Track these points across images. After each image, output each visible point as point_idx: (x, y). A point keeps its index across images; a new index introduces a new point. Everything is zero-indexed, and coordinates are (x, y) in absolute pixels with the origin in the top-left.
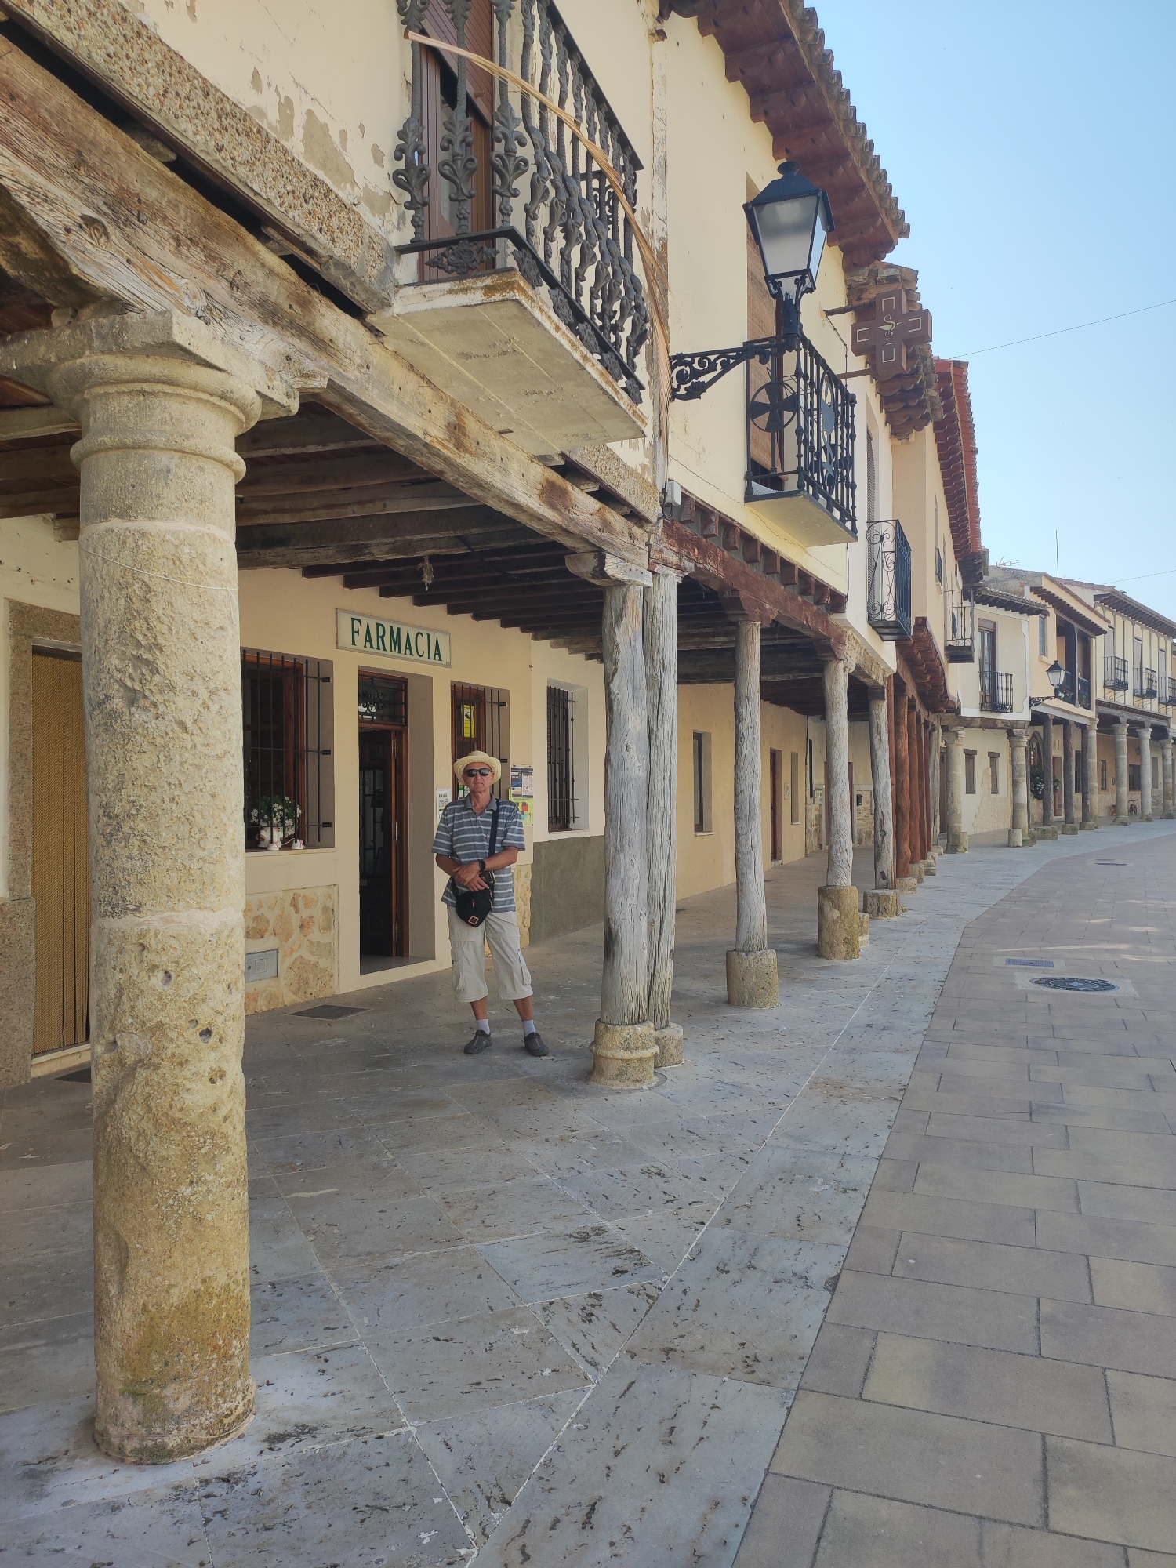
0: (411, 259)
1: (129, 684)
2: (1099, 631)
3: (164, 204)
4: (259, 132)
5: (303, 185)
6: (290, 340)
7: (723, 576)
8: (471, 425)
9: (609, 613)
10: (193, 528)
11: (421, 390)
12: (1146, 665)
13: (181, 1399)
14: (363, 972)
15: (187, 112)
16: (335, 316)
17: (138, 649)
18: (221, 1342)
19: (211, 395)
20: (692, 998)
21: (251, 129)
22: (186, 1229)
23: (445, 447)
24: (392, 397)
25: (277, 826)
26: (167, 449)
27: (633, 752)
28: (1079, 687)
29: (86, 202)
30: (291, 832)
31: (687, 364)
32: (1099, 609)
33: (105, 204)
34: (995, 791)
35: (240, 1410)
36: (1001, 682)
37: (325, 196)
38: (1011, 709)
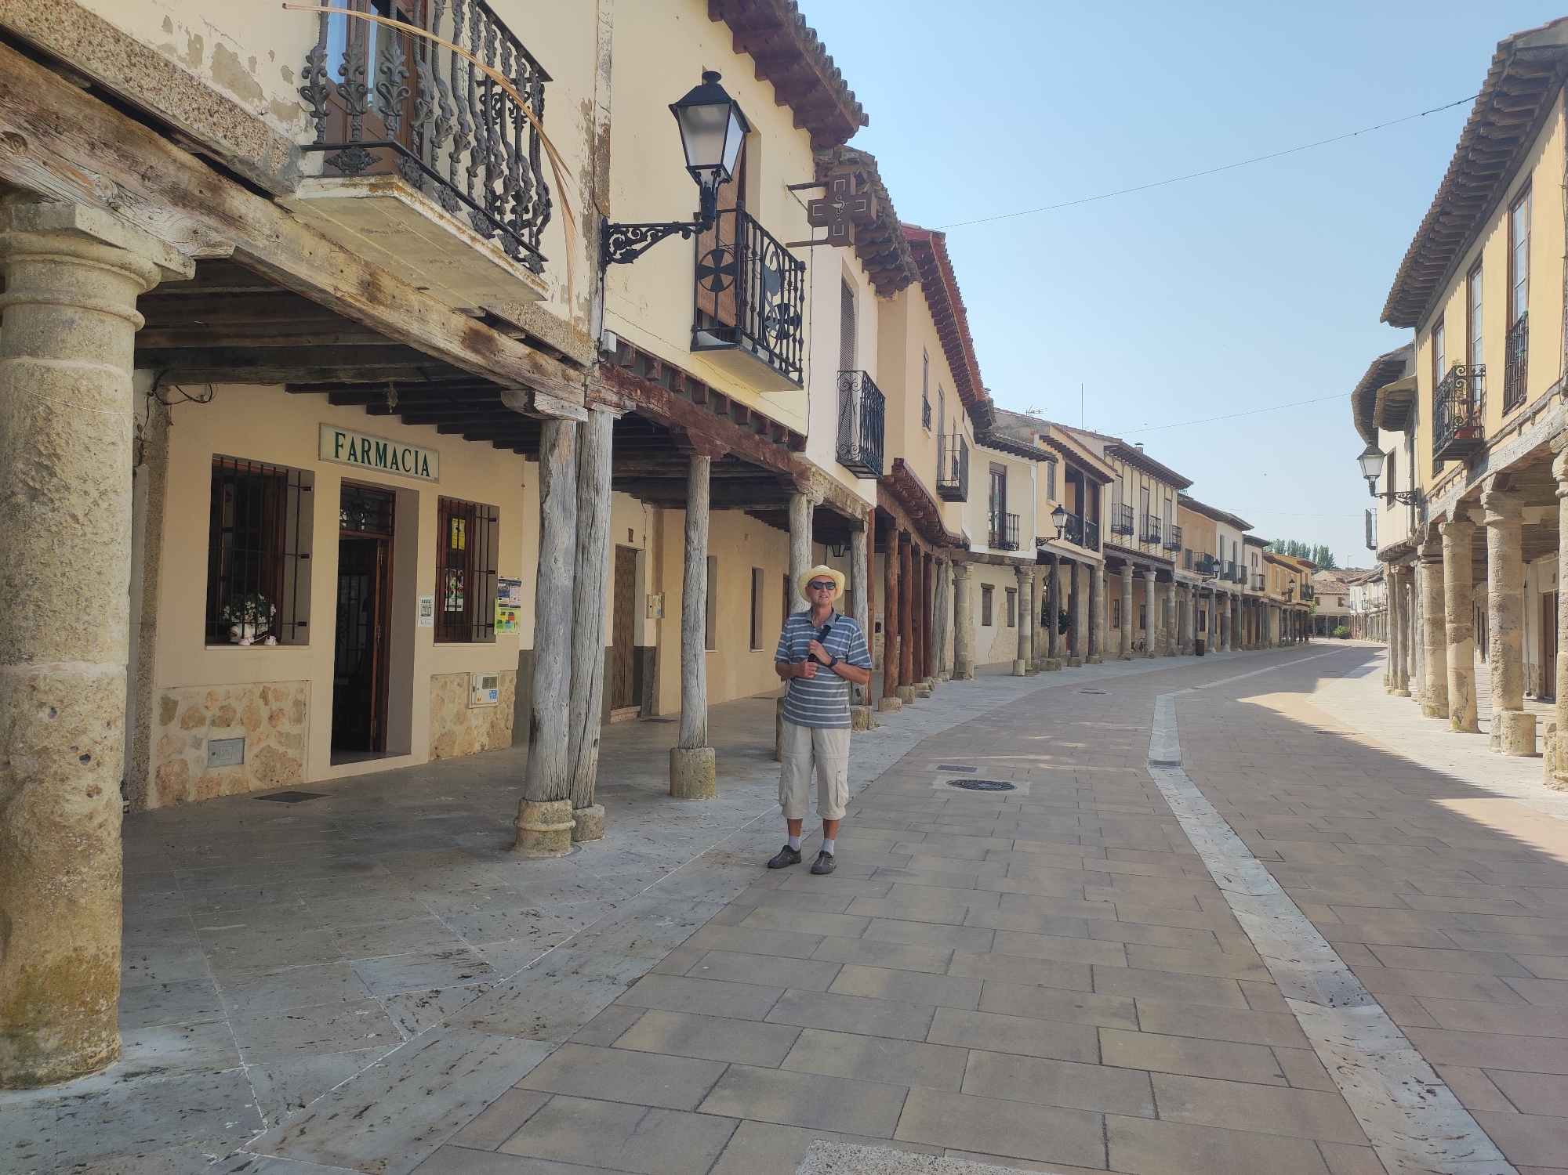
0: (318, 156)
1: (31, 483)
2: (1108, 480)
3: (80, 118)
4: (166, 65)
5: (209, 103)
6: (199, 218)
7: (668, 414)
8: (387, 283)
9: (544, 442)
10: (91, 366)
11: (333, 254)
12: (1152, 512)
13: (51, 1040)
14: (333, 763)
15: (99, 55)
16: (245, 198)
17: (40, 457)
18: (88, 999)
19: (113, 266)
20: (641, 790)
21: (158, 64)
22: (62, 907)
23: (359, 301)
24: (302, 260)
25: (250, 623)
26: (71, 305)
27: (560, 563)
28: (1086, 530)
29: (9, 121)
30: (264, 629)
31: (622, 233)
32: (1109, 460)
33: (27, 121)
34: (1011, 624)
35: (104, 1054)
36: (1009, 521)
37: (230, 110)
38: (1018, 548)
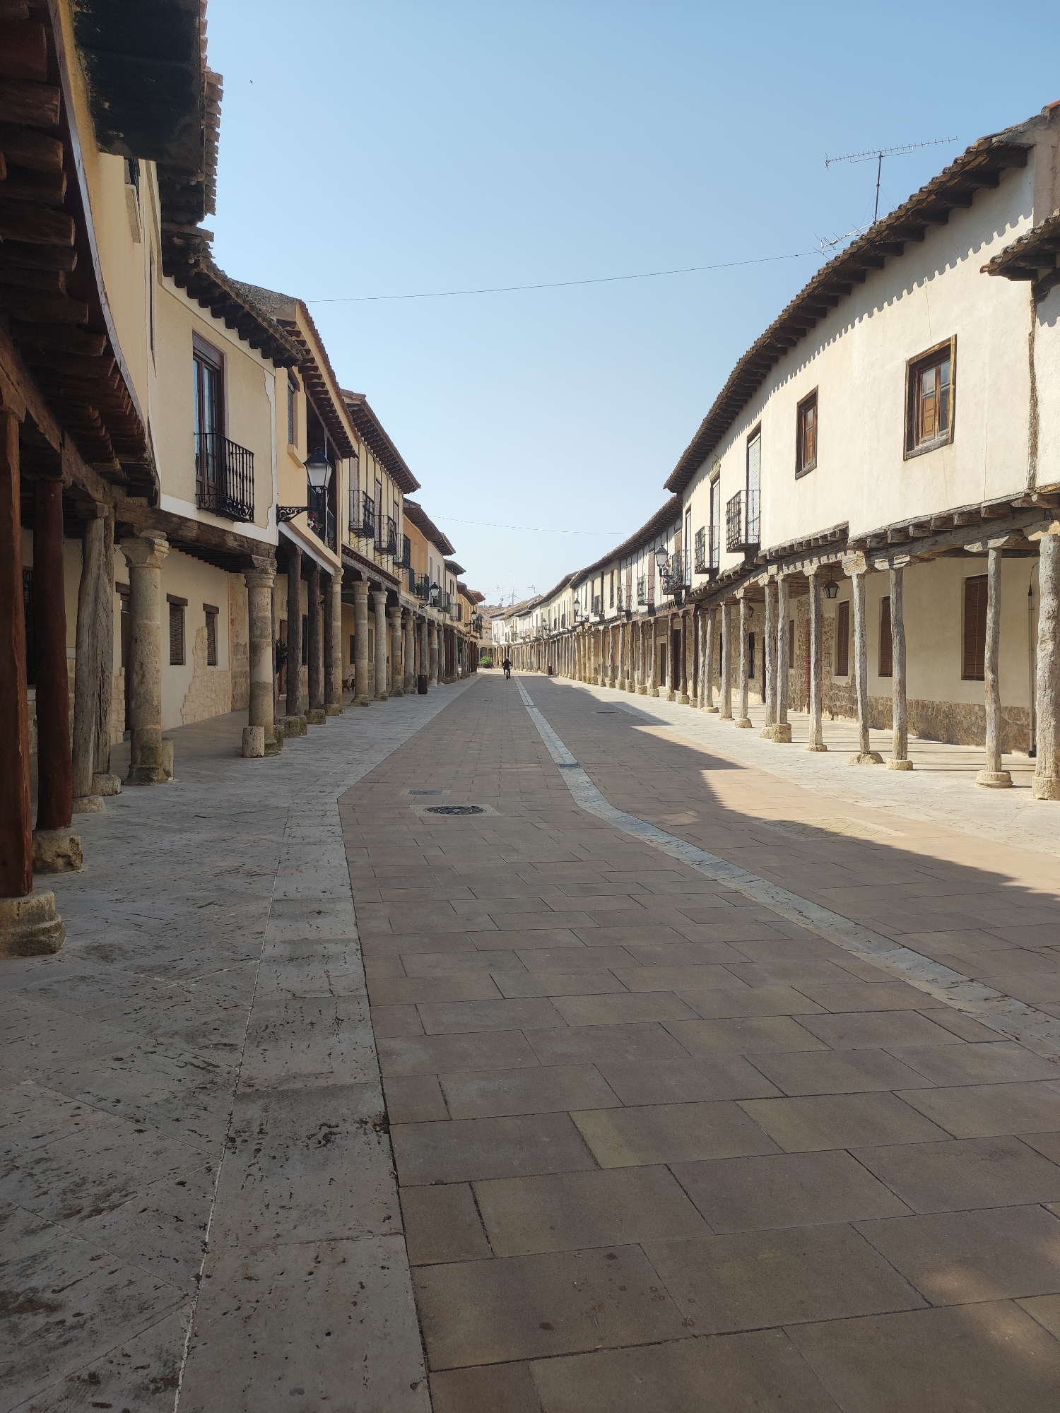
12: (385, 514)
28: (327, 518)
34: (212, 662)
